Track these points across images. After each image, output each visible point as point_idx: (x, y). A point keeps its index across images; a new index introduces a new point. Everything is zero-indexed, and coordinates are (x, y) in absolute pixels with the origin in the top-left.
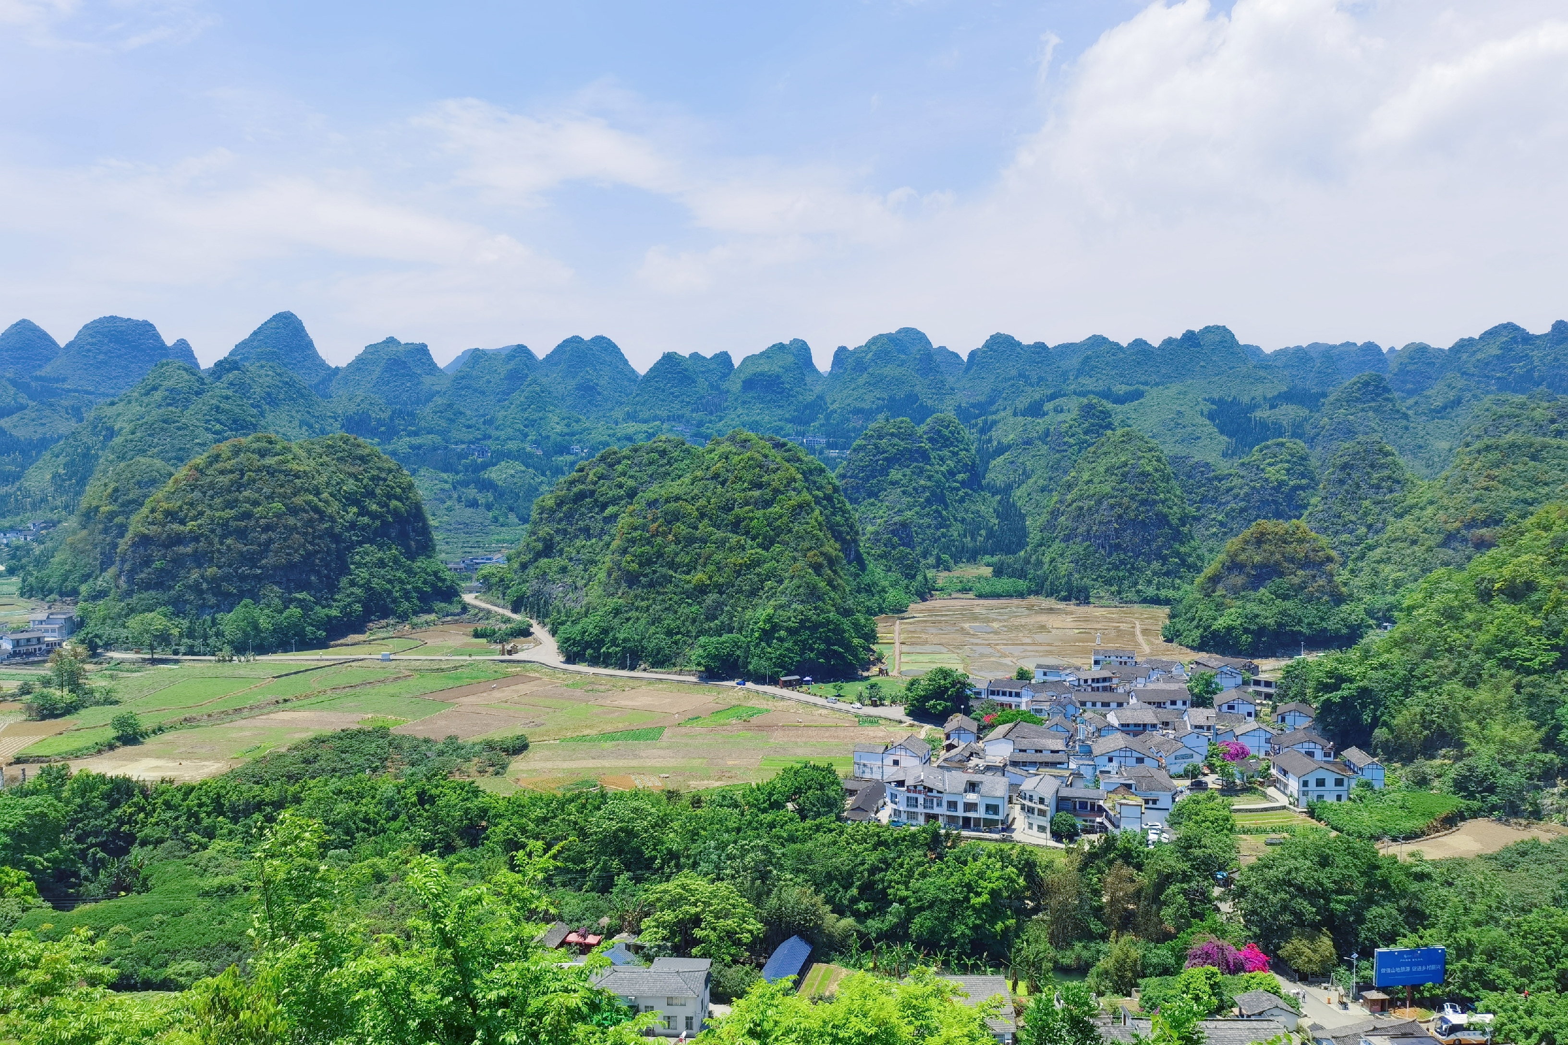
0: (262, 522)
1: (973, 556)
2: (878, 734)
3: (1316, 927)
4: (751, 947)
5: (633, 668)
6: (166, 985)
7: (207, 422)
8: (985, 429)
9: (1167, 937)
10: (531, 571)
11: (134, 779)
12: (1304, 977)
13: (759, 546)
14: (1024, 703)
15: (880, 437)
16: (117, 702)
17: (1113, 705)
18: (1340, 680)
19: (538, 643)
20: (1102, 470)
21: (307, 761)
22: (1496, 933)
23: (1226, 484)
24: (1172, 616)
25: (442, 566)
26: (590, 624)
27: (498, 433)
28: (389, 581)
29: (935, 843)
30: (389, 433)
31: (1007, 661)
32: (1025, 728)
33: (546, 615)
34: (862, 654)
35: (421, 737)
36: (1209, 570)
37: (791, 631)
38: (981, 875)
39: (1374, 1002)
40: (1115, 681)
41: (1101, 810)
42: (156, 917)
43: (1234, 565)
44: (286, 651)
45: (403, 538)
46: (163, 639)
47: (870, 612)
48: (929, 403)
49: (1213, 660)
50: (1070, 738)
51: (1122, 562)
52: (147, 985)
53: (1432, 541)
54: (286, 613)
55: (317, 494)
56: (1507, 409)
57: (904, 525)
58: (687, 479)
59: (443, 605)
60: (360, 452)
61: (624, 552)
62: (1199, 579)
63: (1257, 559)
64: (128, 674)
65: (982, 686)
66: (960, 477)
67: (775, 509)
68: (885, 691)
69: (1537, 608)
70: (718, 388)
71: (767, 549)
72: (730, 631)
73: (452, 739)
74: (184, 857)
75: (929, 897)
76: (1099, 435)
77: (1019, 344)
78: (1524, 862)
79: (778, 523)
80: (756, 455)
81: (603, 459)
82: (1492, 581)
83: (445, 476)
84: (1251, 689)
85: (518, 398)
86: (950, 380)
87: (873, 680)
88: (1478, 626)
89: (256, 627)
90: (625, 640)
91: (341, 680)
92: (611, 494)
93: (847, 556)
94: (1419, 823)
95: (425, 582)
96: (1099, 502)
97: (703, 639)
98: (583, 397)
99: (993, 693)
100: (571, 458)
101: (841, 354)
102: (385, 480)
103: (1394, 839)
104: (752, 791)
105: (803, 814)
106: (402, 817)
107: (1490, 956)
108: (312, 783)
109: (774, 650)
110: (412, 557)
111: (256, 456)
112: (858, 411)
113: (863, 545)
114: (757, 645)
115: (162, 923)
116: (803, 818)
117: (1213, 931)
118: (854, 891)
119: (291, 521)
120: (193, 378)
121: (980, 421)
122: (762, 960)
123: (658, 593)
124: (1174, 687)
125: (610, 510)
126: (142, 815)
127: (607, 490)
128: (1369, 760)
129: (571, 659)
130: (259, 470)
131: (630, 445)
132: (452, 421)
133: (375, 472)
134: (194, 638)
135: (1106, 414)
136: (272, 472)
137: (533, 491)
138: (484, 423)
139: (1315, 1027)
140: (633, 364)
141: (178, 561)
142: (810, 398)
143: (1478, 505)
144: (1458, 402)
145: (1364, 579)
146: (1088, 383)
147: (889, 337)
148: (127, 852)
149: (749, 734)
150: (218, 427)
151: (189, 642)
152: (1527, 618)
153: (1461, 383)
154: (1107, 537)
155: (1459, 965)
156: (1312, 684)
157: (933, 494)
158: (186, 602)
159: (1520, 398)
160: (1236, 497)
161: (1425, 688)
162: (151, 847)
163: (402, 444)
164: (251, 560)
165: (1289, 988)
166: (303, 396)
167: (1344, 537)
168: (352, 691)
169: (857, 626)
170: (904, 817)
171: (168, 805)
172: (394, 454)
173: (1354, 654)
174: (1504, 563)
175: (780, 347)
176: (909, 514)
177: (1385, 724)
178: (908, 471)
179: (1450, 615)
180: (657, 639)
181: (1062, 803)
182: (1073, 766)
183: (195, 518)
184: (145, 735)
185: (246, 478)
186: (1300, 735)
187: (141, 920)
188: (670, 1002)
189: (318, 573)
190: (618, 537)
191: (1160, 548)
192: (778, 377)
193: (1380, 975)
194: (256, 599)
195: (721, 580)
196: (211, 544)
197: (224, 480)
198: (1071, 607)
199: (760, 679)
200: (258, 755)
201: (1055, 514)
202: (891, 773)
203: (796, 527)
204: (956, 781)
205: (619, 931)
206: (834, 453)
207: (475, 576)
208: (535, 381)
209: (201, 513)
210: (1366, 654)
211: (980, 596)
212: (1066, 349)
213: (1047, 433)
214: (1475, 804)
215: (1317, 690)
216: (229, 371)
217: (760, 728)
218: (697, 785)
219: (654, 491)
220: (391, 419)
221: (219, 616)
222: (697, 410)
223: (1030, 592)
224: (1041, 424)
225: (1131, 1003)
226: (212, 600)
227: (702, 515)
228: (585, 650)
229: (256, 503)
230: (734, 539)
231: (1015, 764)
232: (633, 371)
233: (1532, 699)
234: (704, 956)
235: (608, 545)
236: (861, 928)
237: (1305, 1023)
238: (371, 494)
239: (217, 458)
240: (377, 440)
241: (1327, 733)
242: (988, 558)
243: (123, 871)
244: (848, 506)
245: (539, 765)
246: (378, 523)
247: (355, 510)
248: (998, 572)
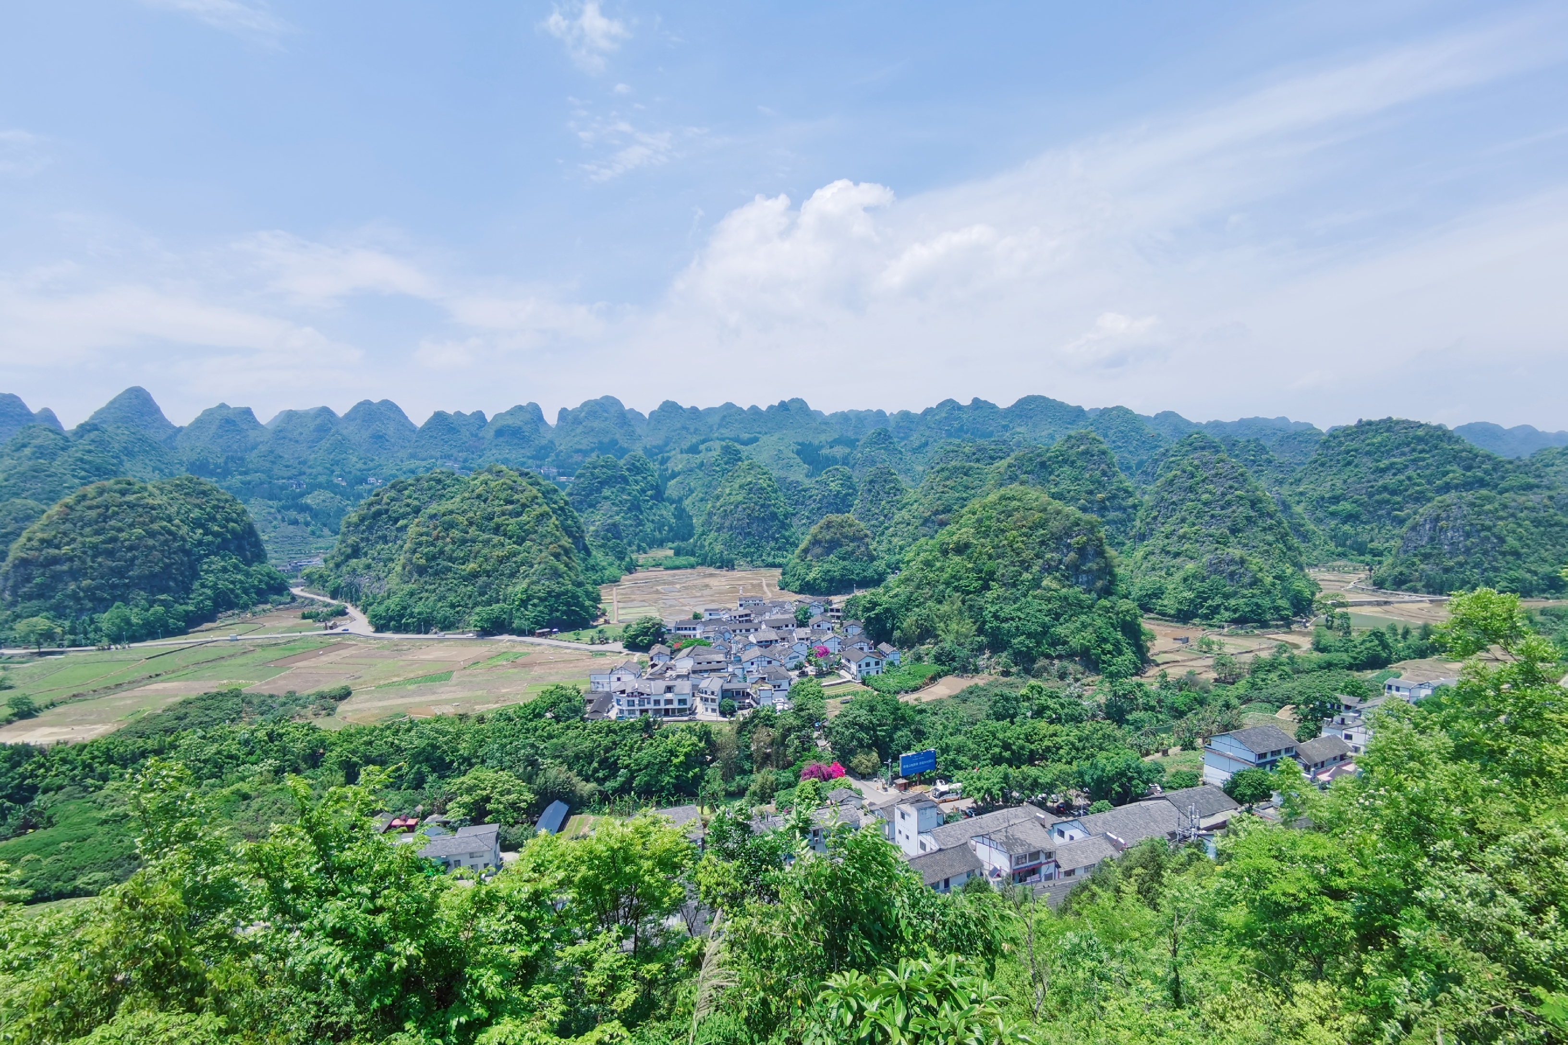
0: (127, 543)
1: (661, 544)
2: (605, 662)
3: (869, 747)
4: (526, 811)
5: (426, 633)
6: (76, 893)
7: (74, 470)
8: (664, 461)
9: (790, 764)
10: (344, 569)
11: (32, 744)
12: (864, 777)
13: (514, 543)
14: (698, 633)
15: (595, 468)
16: (10, 688)
17: (752, 630)
18: (875, 604)
19: (353, 619)
20: (737, 486)
21: (179, 718)
22: (960, 738)
23: (808, 494)
24: (783, 574)
25: (273, 569)
26: (393, 603)
27: (310, 470)
28: (233, 583)
29: (647, 727)
30: (226, 473)
31: (687, 608)
32: (700, 649)
33: (359, 599)
34: (592, 610)
35: (266, 693)
36: (802, 546)
37: (542, 600)
38: (679, 744)
39: (901, 785)
40: (753, 616)
41: (748, 694)
42: (62, 845)
43: (816, 542)
44: (154, 639)
45: (240, 550)
46: (48, 636)
47: (596, 583)
48: (626, 445)
49: (807, 598)
50: (728, 653)
51: (753, 543)
52: (60, 895)
53: (917, 522)
54: (152, 610)
55: (170, 520)
56: (952, 447)
57: (615, 525)
58: (458, 499)
59: (276, 597)
60: (202, 488)
61: (414, 552)
62: (797, 551)
63: (828, 537)
64: (17, 666)
65: (671, 626)
66: (649, 493)
67: (524, 518)
68: (608, 634)
69: (970, 558)
70: (476, 436)
71: (520, 545)
72: (498, 602)
73: (291, 693)
74: (83, 797)
75: (645, 762)
76: (734, 465)
77: (681, 408)
78: (973, 698)
79: (526, 527)
80: (508, 481)
81: (393, 487)
82: (948, 544)
83: (271, 503)
84: (829, 614)
85: (325, 444)
86: (639, 431)
87: (600, 628)
88: (942, 569)
89: (128, 622)
90: (419, 613)
91: (200, 657)
92: (401, 511)
93: (577, 547)
94: (919, 682)
95: (260, 581)
96: (737, 506)
97: (478, 609)
98: (376, 443)
99: (679, 629)
100: (369, 487)
101: (563, 414)
102: (223, 508)
103: (907, 692)
104: (520, 708)
105: (557, 718)
106: (258, 752)
107: (959, 751)
108: (184, 734)
109: (531, 613)
110: (249, 564)
111: (118, 495)
112: (578, 451)
113: (588, 539)
114: (518, 610)
115: (68, 848)
116: (558, 722)
117: (815, 757)
118: (595, 765)
119: (151, 542)
120: (58, 437)
121: (659, 457)
122: (535, 819)
123: (442, 579)
124: (786, 616)
125: (401, 523)
126: (42, 770)
127: (397, 508)
128: (892, 649)
129: (379, 629)
130: (120, 505)
131: (413, 477)
132: (273, 463)
133: (216, 503)
134: (76, 634)
135: (738, 452)
136: (131, 506)
137: (341, 512)
138: (299, 463)
139: (871, 804)
140: (411, 418)
141: (57, 577)
142: (544, 442)
143: (939, 502)
144: (926, 444)
145: (884, 546)
146: (726, 432)
147: (596, 402)
148: (32, 799)
149: (515, 670)
150: (83, 473)
151: (72, 637)
152: (966, 563)
153: (927, 433)
154: (743, 528)
155: (942, 758)
156: (861, 608)
157: (632, 504)
158: (66, 607)
159: (957, 441)
160: (814, 501)
161: (917, 606)
162: (52, 793)
163: (236, 480)
164: (120, 573)
165: (856, 784)
166: (154, 449)
167: (873, 522)
168: (210, 664)
169: (588, 594)
170: (626, 714)
171: (64, 761)
172: (228, 488)
173: (881, 590)
174: (954, 533)
175: (520, 408)
176: (617, 518)
177: (898, 628)
178: (614, 490)
179: (928, 564)
180: (443, 611)
181: (725, 693)
182: (730, 669)
183: (68, 544)
184: (38, 710)
185: (110, 511)
186: (856, 638)
187: (50, 848)
188: (472, 855)
189: (175, 580)
190: (408, 541)
191: (774, 533)
192: (520, 428)
193: (903, 769)
194: (126, 601)
195: (489, 568)
196: (84, 562)
197: (93, 514)
198: (724, 572)
199: (521, 633)
200: (138, 717)
201: (710, 514)
202: (616, 686)
203: (540, 529)
204: (658, 686)
205: (431, 813)
206: (563, 479)
207: (300, 575)
208: (337, 432)
209: (74, 540)
210: (888, 589)
211: (667, 569)
212: (710, 411)
213: (702, 464)
214: (946, 668)
215: (863, 611)
216: (89, 431)
217: (524, 665)
218: (480, 709)
219: (434, 508)
220: (226, 463)
221: (95, 616)
222: (462, 451)
223: (698, 564)
224: (698, 458)
225: (770, 808)
226: (90, 605)
227: (471, 524)
228: (389, 622)
229: (120, 530)
230: (496, 539)
231: (694, 672)
232: (412, 424)
233: (971, 608)
234: (495, 822)
235: (402, 547)
236: (600, 788)
237: (866, 802)
238: (213, 519)
239: (84, 497)
240: (214, 479)
241: (870, 636)
242: (670, 544)
243: (29, 814)
244: (576, 514)
245: (360, 706)
246: (219, 540)
247: (201, 531)
248: (678, 553)
